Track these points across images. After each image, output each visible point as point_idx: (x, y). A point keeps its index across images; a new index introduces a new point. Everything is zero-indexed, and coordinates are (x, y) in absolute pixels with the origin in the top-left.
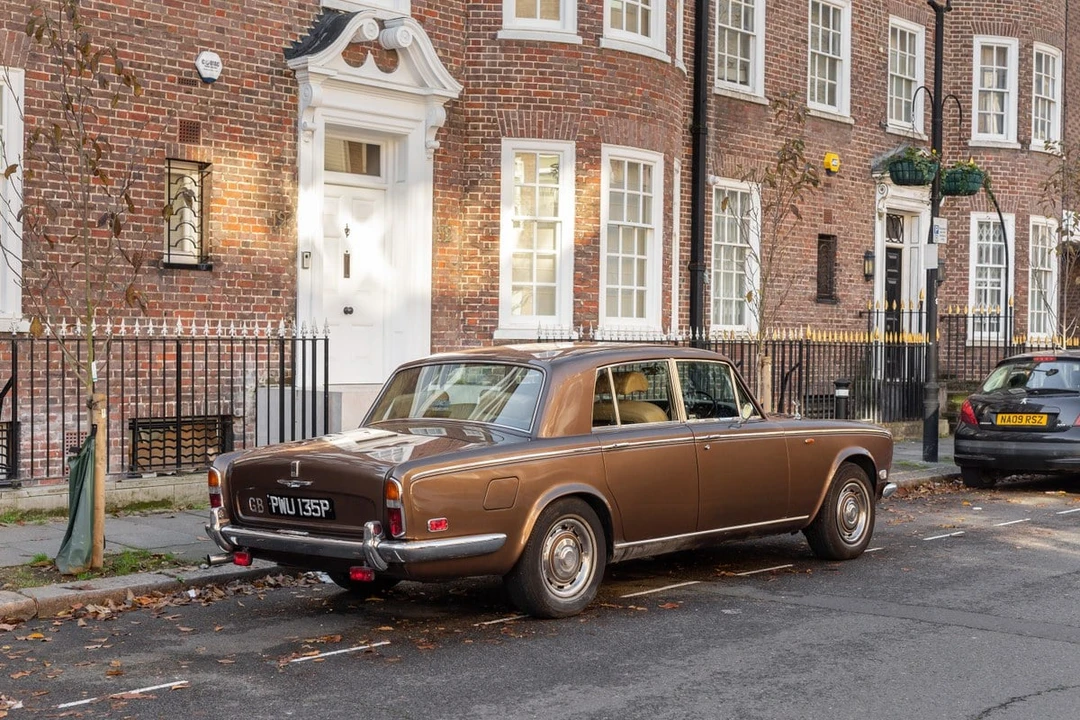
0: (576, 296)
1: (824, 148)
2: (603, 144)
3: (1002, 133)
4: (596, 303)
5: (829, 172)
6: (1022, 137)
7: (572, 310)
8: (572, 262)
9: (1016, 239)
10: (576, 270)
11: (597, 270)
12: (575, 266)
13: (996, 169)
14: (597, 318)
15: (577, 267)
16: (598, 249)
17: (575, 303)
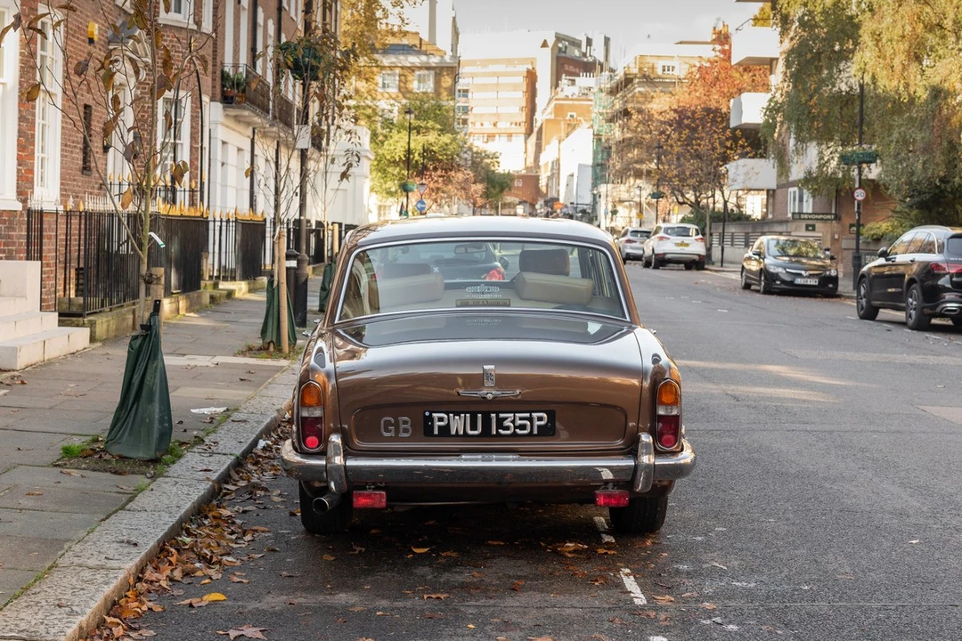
0: (19, 165)
1: (87, 16)
2: (39, 4)
3: (180, 12)
4: (31, 171)
5: (91, 41)
6: (197, 17)
7: (15, 178)
8: (16, 128)
9: (192, 116)
10: (19, 136)
11: (33, 136)
12: (19, 132)
13: (178, 47)
14: (33, 188)
15: (21, 133)
16: (34, 115)
17: (18, 171)
